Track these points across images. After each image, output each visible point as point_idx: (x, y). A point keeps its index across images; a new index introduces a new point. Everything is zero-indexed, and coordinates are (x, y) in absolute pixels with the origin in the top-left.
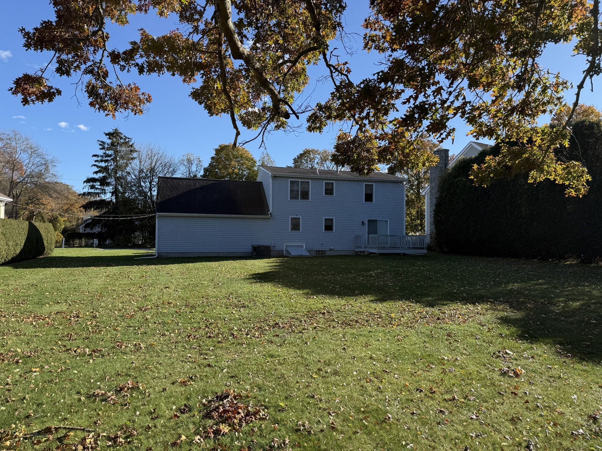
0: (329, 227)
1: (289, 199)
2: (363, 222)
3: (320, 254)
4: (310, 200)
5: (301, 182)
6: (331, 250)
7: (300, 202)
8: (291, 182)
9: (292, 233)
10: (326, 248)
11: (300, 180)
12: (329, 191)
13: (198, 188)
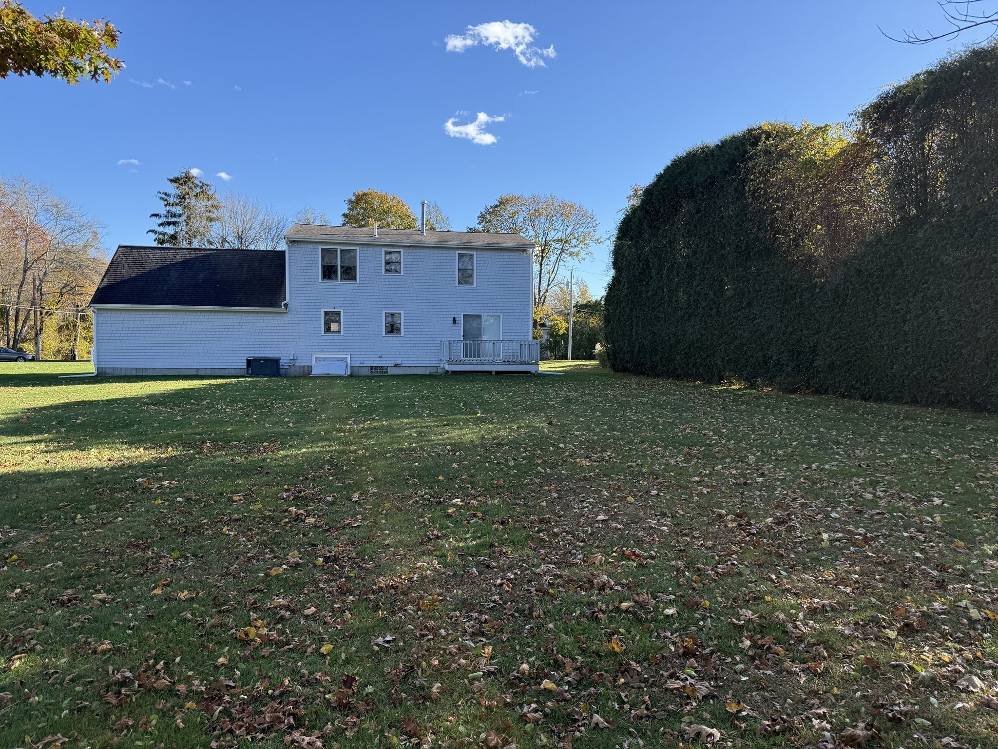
0: (393, 329)
1: (320, 280)
2: (454, 319)
3: (378, 373)
4: (358, 281)
5: (342, 251)
6: (396, 365)
7: (338, 285)
8: (323, 250)
9: (326, 338)
10: (387, 362)
11: (339, 247)
12: (391, 267)
13: (177, 263)
